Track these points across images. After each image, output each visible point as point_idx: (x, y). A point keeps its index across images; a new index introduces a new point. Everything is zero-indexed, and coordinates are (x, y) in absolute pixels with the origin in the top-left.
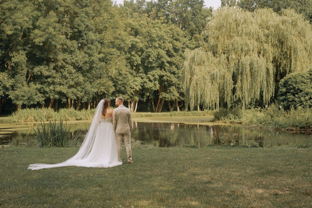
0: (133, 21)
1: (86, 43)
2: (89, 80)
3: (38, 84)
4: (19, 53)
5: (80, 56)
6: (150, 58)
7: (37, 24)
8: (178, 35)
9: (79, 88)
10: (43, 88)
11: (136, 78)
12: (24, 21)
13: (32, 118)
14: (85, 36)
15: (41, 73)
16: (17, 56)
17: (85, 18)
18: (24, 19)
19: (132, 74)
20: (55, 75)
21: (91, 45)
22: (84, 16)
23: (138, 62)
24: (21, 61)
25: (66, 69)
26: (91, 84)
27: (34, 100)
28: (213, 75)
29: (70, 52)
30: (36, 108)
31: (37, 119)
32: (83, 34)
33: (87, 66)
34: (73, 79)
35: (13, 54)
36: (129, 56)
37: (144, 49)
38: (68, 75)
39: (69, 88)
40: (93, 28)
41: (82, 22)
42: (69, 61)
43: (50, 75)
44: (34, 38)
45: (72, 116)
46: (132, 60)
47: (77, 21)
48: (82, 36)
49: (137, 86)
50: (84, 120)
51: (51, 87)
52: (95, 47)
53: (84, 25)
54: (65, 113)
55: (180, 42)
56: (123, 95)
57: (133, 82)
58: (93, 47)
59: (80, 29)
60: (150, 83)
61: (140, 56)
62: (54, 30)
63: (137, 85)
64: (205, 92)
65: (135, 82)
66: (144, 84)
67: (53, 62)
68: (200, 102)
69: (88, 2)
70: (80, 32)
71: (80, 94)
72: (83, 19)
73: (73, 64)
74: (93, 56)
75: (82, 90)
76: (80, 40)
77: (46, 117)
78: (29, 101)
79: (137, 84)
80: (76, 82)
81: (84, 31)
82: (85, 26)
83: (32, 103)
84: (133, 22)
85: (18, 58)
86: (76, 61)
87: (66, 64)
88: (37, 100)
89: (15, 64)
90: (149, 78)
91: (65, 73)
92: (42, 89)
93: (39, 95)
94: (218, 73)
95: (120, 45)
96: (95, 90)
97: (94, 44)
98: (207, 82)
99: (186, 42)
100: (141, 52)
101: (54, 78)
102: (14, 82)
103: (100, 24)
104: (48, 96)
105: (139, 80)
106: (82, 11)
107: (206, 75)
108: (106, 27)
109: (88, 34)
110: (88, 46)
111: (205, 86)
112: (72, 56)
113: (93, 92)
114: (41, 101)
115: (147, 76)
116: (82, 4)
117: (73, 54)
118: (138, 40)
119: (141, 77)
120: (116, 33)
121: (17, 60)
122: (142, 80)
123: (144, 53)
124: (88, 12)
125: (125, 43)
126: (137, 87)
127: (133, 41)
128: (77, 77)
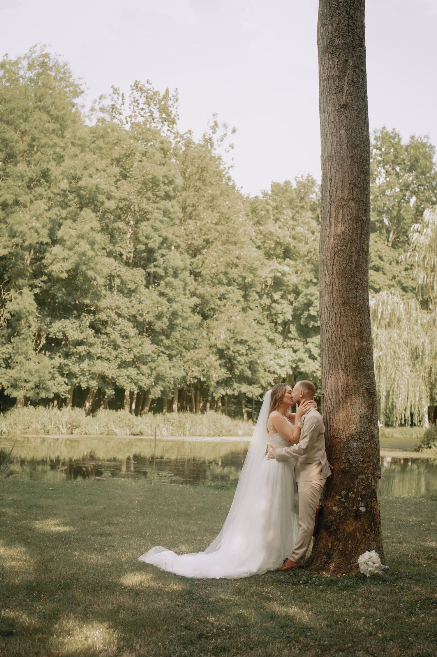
0: (280, 228)
1: (163, 274)
2: (168, 352)
3: (57, 358)
4: (21, 293)
5: (148, 302)
6: (311, 308)
7: (59, 234)
8: (380, 258)
9: (145, 369)
10: (67, 365)
11: (281, 351)
12: (30, 229)
13: (39, 426)
14: (162, 259)
15: (65, 335)
16: (16, 298)
17: (162, 222)
18: (30, 226)
19: (271, 341)
20: (92, 340)
21: (173, 279)
22: (161, 218)
23: (286, 315)
24: (24, 310)
25: (118, 328)
26: (170, 360)
27: (47, 390)
28: (416, 349)
29: (127, 293)
30: (49, 406)
31: (49, 430)
32: (157, 255)
33: (162, 323)
34: (130, 350)
35: (10, 295)
36: (268, 302)
37: (300, 288)
38: (119, 341)
39: (120, 367)
40: (181, 243)
41: (156, 230)
42: (125, 312)
43: (82, 340)
44: (51, 264)
45: (123, 426)
46: (275, 312)
47: (145, 228)
48: (155, 260)
49: (282, 367)
50: (148, 435)
51: (85, 365)
52: (180, 283)
53: (160, 236)
54: (109, 420)
55: (384, 274)
56: (249, 386)
57: (275, 359)
58: (176, 282)
59: (151, 245)
60: (311, 361)
61: (291, 303)
62: (92, 247)
63: (284, 366)
64: (396, 386)
65: (278, 360)
66: (299, 363)
67: (89, 312)
68: (384, 407)
69: (171, 189)
70: (151, 251)
71: (146, 382)
72: (158, 224)
73: (133, 319)
74: (177, 302)
75: (152, 372)
76: (151, 268)
77: (67, 426)
78: (37, 390)
79: (283, 364)
80: (138, 355)
81: (159, 248)
82: (161, 239)
83: (43, 395)
84: (280, 230)
85: (18, 304)
86: (139, 311)
87: (117, 318)
88: (55, 389)
89: (12, 316)
90: (308, 351)
91: (115, 336)
92: (66, 368)
93: (60, 379)
94: (426, 344)
95: (244, 278)
96: (180, 374)
97: (180, 278)
98: (401, 363)
99: (399, 275)
100: (295, 295)
101: (91, 345)
102: (11, 351)
103: (195, 236)
104: (77, 383)
105: (288, 355)
106: (157, 208)
107: (401, 349)
108: (207, 242)
109: (167, 257)
110: (167, 279)
111: (396, 373)
112: (131, 302)
113: (173, 377)
114: (63, 393)
115: (306, 346)
116: (158, 193)
117: (134, 296)
118: (287, 269)
119: (293, 348)
120: (230, 253)
121: (17, 308)
122: (294, 355)
123: (301, 296)
124: (169, 210)
125: (255, 276)
126: (283, 369)
127: (277, 270)
128: (140, 345)
